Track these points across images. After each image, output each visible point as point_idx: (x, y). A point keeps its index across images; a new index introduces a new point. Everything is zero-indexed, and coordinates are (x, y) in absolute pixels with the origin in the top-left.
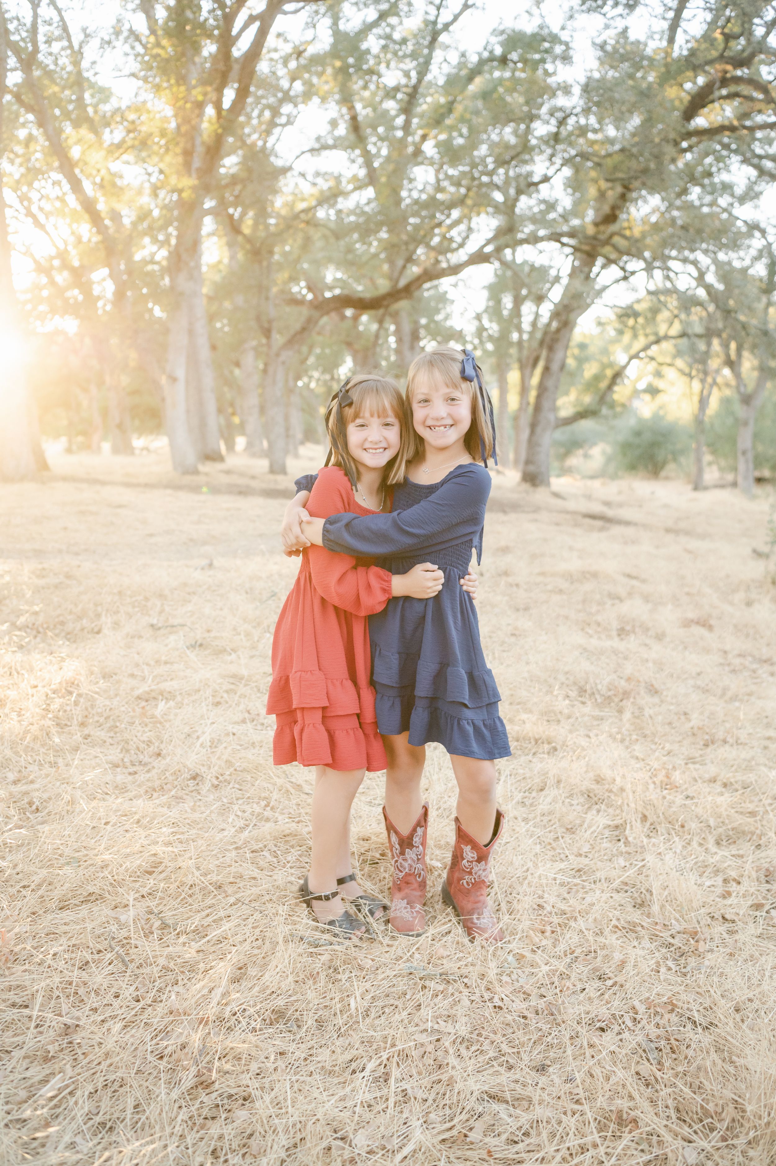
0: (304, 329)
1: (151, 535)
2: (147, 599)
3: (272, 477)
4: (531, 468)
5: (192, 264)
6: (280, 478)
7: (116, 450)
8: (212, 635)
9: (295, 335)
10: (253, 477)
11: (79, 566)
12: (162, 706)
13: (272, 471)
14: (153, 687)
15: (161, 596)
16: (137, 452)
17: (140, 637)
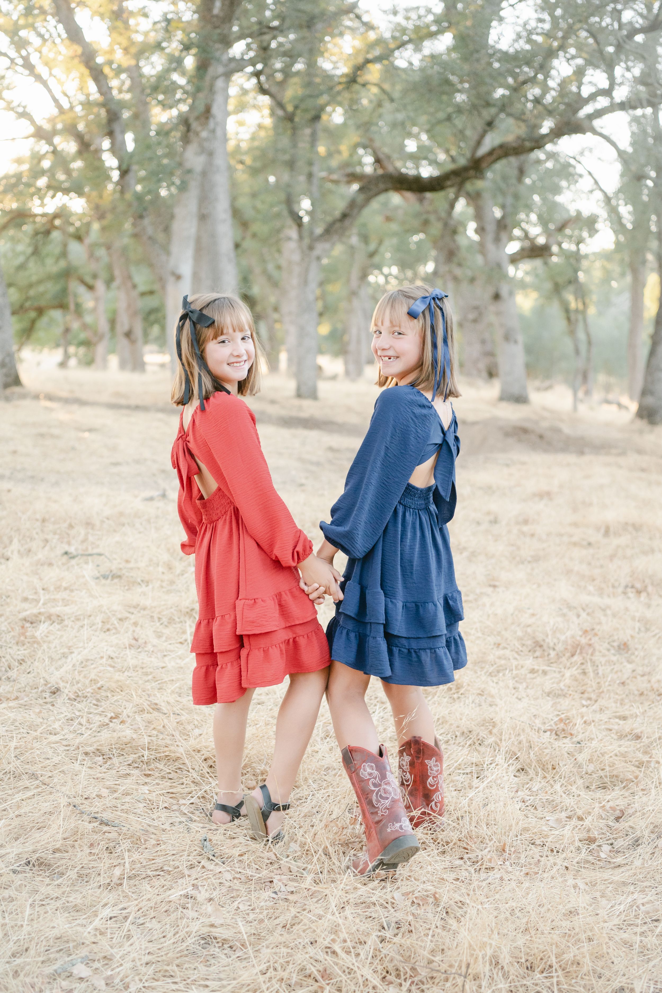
0: (345, 216)
1: (116, 464)
2: (71, 527)
3: (297, 402)
4: (650, 400)
5: (204, 134)
6: (306, 403)
7: (123, 365)
8: (131, 565)
9: (334, 223)
10: (273, 402)
11: (9, 491)
12: (43, 628)
13: (299, 395)
14: (42, 610)
15: (89, 524)
16: (149, 368)
17: (50, 564)
